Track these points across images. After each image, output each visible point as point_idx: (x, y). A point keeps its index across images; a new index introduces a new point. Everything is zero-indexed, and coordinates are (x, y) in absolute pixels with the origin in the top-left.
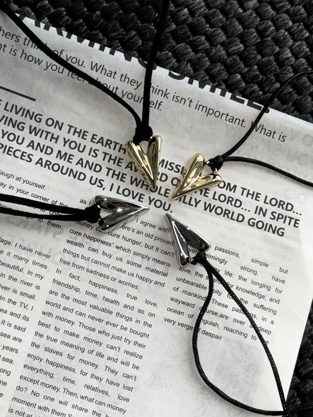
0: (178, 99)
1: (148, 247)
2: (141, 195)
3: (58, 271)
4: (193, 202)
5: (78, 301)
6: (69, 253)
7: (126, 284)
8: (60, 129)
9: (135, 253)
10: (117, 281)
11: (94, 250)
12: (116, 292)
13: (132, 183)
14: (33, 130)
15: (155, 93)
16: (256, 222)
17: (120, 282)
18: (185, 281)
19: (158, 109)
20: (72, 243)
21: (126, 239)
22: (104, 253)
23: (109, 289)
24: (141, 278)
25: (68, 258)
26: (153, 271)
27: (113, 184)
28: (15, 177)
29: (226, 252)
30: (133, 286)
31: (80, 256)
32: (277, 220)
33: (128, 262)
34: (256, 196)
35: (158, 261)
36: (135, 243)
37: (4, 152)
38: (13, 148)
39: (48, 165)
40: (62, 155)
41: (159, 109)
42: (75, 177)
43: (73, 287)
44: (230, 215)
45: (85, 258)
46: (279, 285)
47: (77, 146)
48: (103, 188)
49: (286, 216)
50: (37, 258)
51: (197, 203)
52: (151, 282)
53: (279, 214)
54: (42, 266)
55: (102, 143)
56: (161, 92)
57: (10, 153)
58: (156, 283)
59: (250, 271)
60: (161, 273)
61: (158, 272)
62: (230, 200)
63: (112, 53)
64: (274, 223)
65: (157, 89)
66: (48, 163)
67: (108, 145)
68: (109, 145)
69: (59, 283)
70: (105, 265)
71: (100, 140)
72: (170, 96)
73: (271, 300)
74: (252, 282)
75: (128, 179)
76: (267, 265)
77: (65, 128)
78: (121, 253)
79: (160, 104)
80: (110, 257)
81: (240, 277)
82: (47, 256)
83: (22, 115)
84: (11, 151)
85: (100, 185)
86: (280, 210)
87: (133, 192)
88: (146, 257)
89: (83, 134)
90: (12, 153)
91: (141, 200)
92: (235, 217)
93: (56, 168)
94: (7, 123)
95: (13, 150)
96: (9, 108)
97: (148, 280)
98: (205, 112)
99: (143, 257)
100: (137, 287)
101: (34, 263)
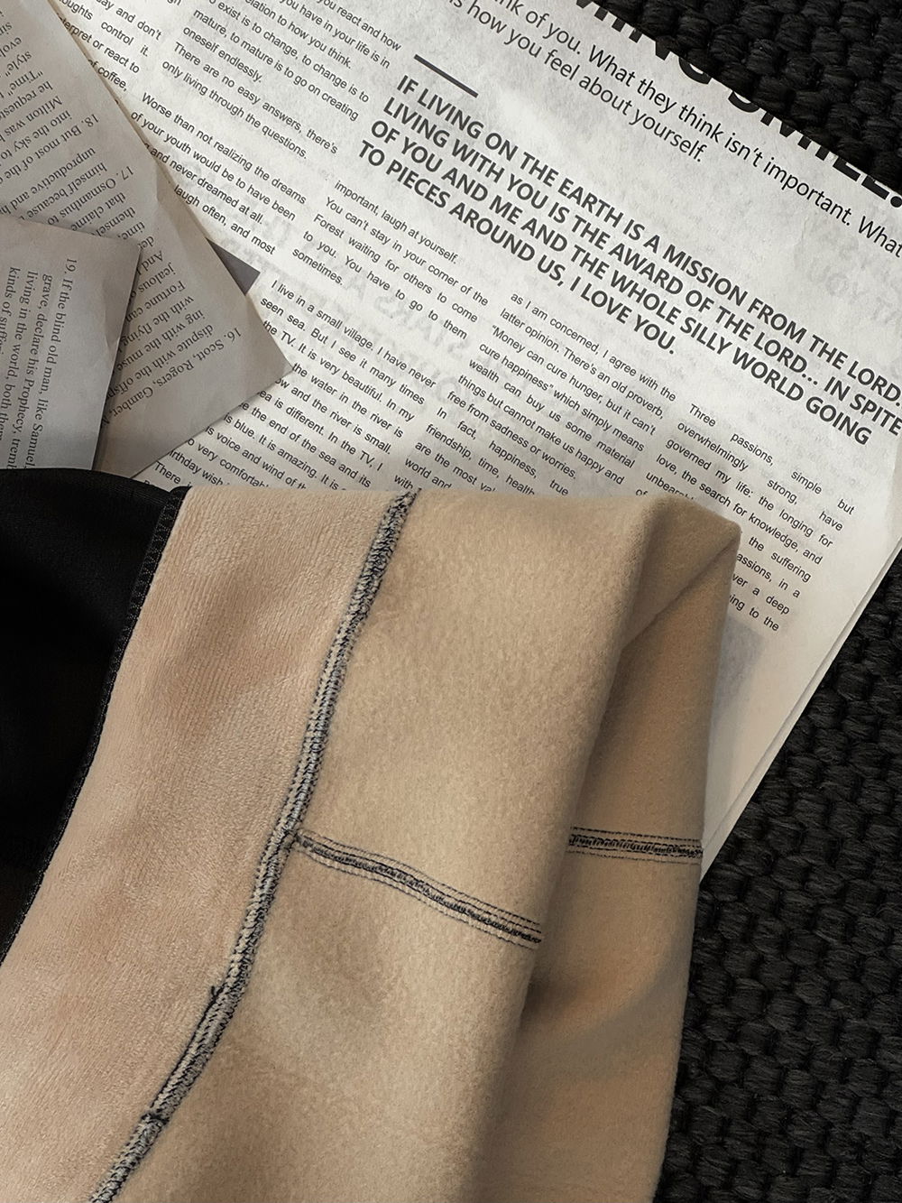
0: (735, 147)
1: (612, 406)
2: (626, 308)
3: (441, 413)
4: (717, 344)
5: (462, 474)
6: (469, 385)
7: (555, 463)
8: (509, 157)
9: (585, 413)
10: (540, 454)
11: (513, 390)
12: (532, 472)
13: (614, 284)
14: (461, 151)
15: (696, 127)
16: (821, 406)
17: (545, 457)
18: (661, 483)
19: (695, 158)
20: (479, 369)
21: (575, 383)
22: (530, 400)
23: (521, 465)
24: (585, 459)
25: (464, 393)
26: (609, 451)
27: (579, 279)
28: (408, 230)
29: (751, 448)
30: (566, 470)
31: (487, 396)
32: (863, 412)
33: (569, 426)
34: (836, 358)
35: (623, 437)
36: (591, 393)
37: (400, 180)
38: (417, 175)
39: (472, 220)
40: (501, 206)
41: (697, 158)
42: (513, 251)
43: (460, 446)
44: (777, 383)
45: (494, 400)
46: (829, 530)
47: (533, 195)
48: (558, 281)
49: (881, 409)
50: (409, 382)
51: (722, 347)
52: (600, 470)
53: (870, 402)
54: (415, 397)
55: (579, 199)
56: (707, 127)
57: (410, 182)
58: (609, 474)
59: (785, 492)
60: (622, 459)
61: (617, 456)
62: (784, 355)
63: (635, 37)
64: (856, 417)
65: (701, 120)
66: (473, 215)
67: (587, 205)
68: (590, 204)
69: (438, 435)
70: (526, 421)
71: (576, 192)
72: (723, 139)
73: (807, 554)
74: (782, 514)
75: (608, 275)
76: (818, 490)
77: (519, 158)
78: (560, 407)
79: (700, 150)
80: (540, 409)
81: (763, 500)
82: (429, 383)
83: (447, 119)
84: (413, 181)
85: (555, 275)
86: (873, 396)
87: (612, 299)
88: (603, 424)
89: (548, 175)
90: (413, 185)
91: (623, 318)
92: (786, 388)
93: (484, 227)
94: (417, 127)
95: (417, 179)
96: (427, 100)
97: (595, 465)
98: (781, 181)
99: (598, 421)
100: (572, 474)
101: (403, 389)
